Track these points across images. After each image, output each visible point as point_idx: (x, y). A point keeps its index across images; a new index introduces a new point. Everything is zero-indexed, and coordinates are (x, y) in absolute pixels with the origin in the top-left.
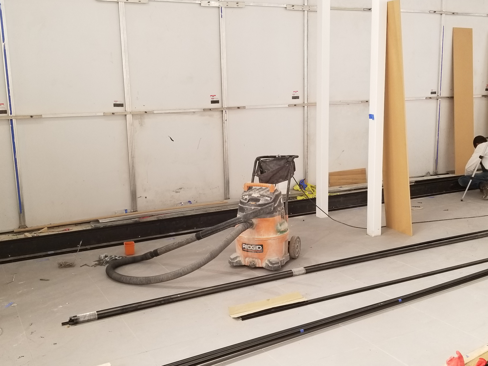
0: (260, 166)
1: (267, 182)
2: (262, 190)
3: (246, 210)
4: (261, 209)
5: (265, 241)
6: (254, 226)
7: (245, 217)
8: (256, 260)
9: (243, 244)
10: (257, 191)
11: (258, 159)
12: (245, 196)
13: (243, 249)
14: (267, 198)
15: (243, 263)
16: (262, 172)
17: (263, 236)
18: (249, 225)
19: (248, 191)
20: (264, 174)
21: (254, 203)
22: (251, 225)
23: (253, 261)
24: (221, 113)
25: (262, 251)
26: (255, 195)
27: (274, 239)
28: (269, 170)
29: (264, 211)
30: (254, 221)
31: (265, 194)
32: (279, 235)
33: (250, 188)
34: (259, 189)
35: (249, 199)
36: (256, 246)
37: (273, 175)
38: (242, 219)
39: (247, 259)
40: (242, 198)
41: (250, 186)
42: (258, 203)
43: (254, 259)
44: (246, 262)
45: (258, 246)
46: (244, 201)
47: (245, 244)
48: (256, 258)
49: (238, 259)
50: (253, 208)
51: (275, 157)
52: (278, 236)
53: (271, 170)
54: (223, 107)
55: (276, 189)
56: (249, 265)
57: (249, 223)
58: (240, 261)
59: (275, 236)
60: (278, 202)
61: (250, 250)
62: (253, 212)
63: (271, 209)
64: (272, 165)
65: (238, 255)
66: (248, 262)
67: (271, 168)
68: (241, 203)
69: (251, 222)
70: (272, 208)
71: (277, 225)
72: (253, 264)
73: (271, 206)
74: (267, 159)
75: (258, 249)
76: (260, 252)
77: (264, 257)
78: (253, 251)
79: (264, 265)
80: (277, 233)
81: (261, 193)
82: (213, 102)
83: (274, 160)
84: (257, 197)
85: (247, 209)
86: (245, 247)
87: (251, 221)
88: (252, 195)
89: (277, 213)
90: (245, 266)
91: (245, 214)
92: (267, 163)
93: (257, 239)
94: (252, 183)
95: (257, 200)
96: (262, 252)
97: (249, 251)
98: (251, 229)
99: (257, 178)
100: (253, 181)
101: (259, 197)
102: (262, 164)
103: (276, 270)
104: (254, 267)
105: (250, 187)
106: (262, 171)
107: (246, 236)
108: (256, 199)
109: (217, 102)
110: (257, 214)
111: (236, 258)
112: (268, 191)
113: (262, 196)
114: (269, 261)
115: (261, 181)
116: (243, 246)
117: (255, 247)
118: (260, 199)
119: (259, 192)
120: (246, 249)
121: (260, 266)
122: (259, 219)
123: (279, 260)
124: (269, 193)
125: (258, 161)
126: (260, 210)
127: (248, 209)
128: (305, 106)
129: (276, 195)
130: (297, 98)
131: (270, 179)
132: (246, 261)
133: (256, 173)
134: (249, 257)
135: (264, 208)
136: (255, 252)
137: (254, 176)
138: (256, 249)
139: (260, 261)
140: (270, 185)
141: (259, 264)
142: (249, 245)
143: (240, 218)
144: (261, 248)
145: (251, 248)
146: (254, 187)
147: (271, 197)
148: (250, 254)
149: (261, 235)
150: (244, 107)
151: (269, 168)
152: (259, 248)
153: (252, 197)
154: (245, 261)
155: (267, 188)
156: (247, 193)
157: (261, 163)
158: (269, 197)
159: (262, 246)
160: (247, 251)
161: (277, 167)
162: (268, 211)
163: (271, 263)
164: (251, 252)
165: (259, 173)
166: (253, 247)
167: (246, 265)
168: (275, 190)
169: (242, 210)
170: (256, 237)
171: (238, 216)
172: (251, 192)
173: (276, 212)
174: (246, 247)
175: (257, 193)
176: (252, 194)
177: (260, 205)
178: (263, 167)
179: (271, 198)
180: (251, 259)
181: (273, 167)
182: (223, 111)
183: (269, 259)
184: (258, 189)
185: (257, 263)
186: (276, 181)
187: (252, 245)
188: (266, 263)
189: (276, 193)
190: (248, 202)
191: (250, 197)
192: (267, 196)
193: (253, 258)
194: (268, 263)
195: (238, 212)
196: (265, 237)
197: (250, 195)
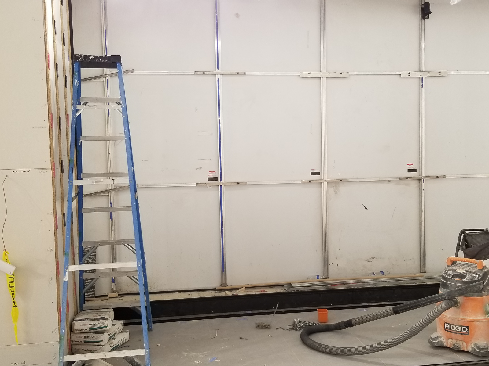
0: (465, 240)
1: (473, 257)
2: (468, 266)
3: (449, 286)
4: (468, 287)
5: (471, 323)
6: (459, 305)
7: (449, 294)
8: (461, 343)
9: (446, 323)
10: (462, 267)
11: (463, 232)
12: (449, 271)
13: (446, 329)
14: (474, 275)
15: (445, 345)
16: (467, 247)
17: (470, 316)
18: (453, 303)
19: (451, 265)
20: (471, 248)
21: (459, 279)
22: (455, 304)
23: (457, 343)
24: (418, 182)
25: (467, 333)
26: (461, 271)
27: (482, 321)
28: (476, 244)
29: (471, 289)
30: (459, 299)
31: (471, 270)
32: (488, 317)
33: (454, 263)
34: (465, 264)
35: (453, 275)
36: (461, 327)
37: (481, 250)
38: (445, 296)
39: (450, 341)
40: (446, 273)
41: (454, 260)
42: (464, 280)
43: (458, 342)
45: (463, 328)
46: (447, 276)
47: (448, 323)
48: (461, 341)
49: (439, 340)
50: (458, 285)
51: (482, 230)
52: (486, 318)
53: (478, 244)
54: (421, 176)
55: (485, 266)
56: (453, 347)
57: (453, 301)
58: (441, 342)
59: (483, 318)
60: (487, 280)
61: (453, 331)
62: (459, 290)
63: (480, 288)
64: (479, 239)
65: (439, 335)
66: (451, 343)
67: (478, 242)
68: (444, 278)
69: (456, 300)
71: (486, 306)
72: (457, 346)
73: (480, 284)
74: (473, 233)
75: (463, 331)
76: (465, 334)
77: (471, 341)
78: (458, 332)
79: (470, 349)
80: (486, 315)
81: (467, 269)
82: (409, 171)
83: (481, 234)
84: (463, 273)
85: (451, 285)
86: (448, 327)
88: (457, 271)
89: (486, 292)
90: (447, 348)
91: (448, 290)
92: (474, 237)
93: (462, 319)
94: (456, 257)
95: (462, 276)
96: (468, 334)
97: (452, 332)
98: (455, 307)
99: (461, 253)
100: (457, 255)
101: (465, 273)
102: (467, 238)
103: (484, 357)
104: (457, 350)
106: (468, 245)
107: (449, 314)
109: (414, 171)
110: (463, 292)
111: (437, 338)
112: (475, 267)
113: (468, 273)
114: (476, 345)
115: (466, 255)
116: (446, 326)
117: (460, 328)
118: (466, 276)
119: (465, 267)
120: (449, 329)
121: (466, 350)
122: (465, 298)
123: (488, 345)
124: (476, 269)
125: (463, 234)
126: (466, 288)
127: (453, 285)
129: (485, 272)
131: (477, 254)
132: (449, 343)
133: (461, 247)
134: (452, 338)
135: (471, 286)
136: (459, 334)
137: (458, 250)
138: (461, 331)
139: (465, 344)
140: (478, 261)
141: (464, 346)
142: (453, 325)
143: (444, 295)
144: (467, 330)
145: (455, 329)
146: (458, 262)
147: (479, 274)
148: (453, 335)
149: (467, 316)
150: (444, 177)
151: (476, 242)
152: (464, 329)
153: (457, 273)
154: (447, 343)
155: (473, 264)
156: (451, 268)
158: (476, 274)
159: (468, 327)
160: (450, 332)
161: (485, 242)
162: (476, 289)
163: (478, 347)
164: (455, 333)
165: (464, 247)
166: (457, 328)
167: (449, 347)
169: (445, 286)
170: (461, 317)
171: (440, 292)
172: (455, 268)
174: (449, 327)
175: (463, 268)
177: (466, 282)
178: (469, 241)
180: (454, 341)
181: (480, 241)
182: (421, 180)
183: (476, 343)
184: (463, 265)
185: (462, 347)
186: (484, 257)
187: (456, 326)
188: (472, 347)
189: (485, 270)
190: (452, 277)
191: (454, 273)
192: (474, 273)
193: (457, 340)
194: (474, 347)
195: (440, 288)
196: (472, 318)
197: (454, 270)
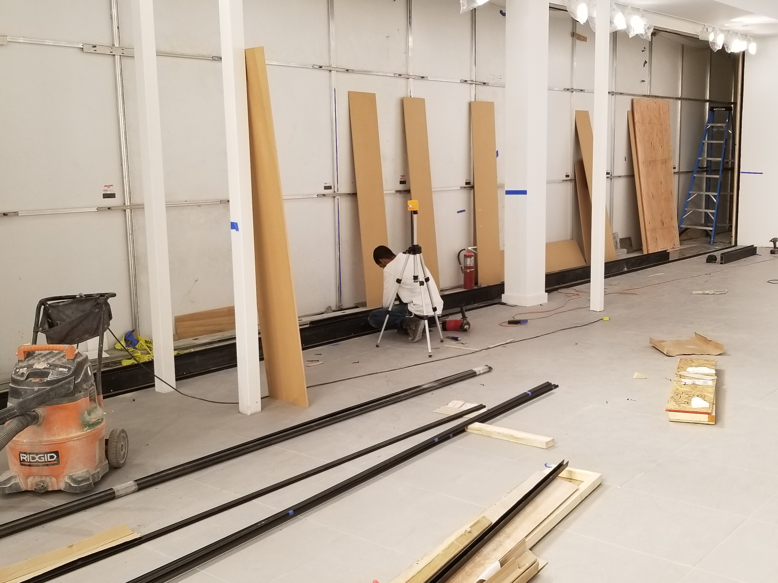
0: (47, 315)
1: (61, 341)
2: (52, 357)
3: (23, 393)
4: (51, 390)
5: (62, 445)
6: (41, 420)
7: (20, 405)
8: (48, 479)
9: (22, 453)
10: (43, 359)
11: (43, 302)
12: (21, 369)
13: (22, 463)
14: (61, 369)
15: (23, 487)
16: (51, 325)
17: (59, 435)
18: (29, 419)
19: (25, 359)
20: (55, 328)
21: (38, 380)
22: (35, 419)
23: (41, 481)
25: (56, 462)
26: (40, 365)
27: (79, 438)
28: (64, 321)
29: (56, 393)
30: (40, 411)
31: (57, 362)
32: (86, 430)
33: (29, 354)
34: (47, 354)
35: (29, 374)
36: (46, 455)
37: (73, 329)
38: (16, 410)
39: (30, 480)
40: (16, 373)
41: (29, 350)
42: (45, 380)
43: (43, 479)
44: (29, 484)
45: (49, 455)
46: (18, 378)
47: (25, 453)
48: (46, 476)
49: (13, 482)
50: (36, 388)
51: (73, 297)
52: (85, 432)
53: (68, 320)
55: (79, 352)
56: (35, 489)
57: (29, 415)
58: (17, 484)
59: (79, 433)
60: (83, 373)
61: (34, 464)
62: (37, 397)
63: (69, 388)
64: (69, 312)
65: (13, 474)
66: (32, 484)
67: (67, 316)
68: (14, 381)
69: (34, 413)
70: (72, 387)
71: (83, 414)
72: (42, 486)
73: (69, 383)
74: (59, 302)
75: (49, 460)
76: (53, 465)
77: (62, 473)
78: (41, 464)
79: (62, 486)
80: (83, 428)
81: (50, 362)
83: (71, 303)
84: (44, 368)
85: (25, 391)
86: (25, 458)
87: (34, 411)
88: (34, 367)
89: (82, 393)
90: (26, 492)
91: (21, 400)
92: (60, 309)
93: (47, 441)
94: (34, 346)
95: (43, 374)
96: (58, 463)
97: (33, 466)
98: (35, 426)
99: (42, 337)
100: (35, 341)
101: (47, 368)
102: (50, 311)
103: (85, 492)
104: (44, 492)
105: (29, 352)
106: (52, 323)
107: (25, 438)
108: (42, 372)
110: (44, 399)
111: (9, 479)
112: (63, 357)
113: (52, 367)
114: (71, 478)
115: (50, 340)
116: (22, 458)
117: (44, 456)
118: (49, 373)
119: (47, 359)
120: (27, 462)
121: (56, 489)
122: (48, 407)
123: (90, 473)
124: (64, 360)
125: (43, 307)
126: (48, 392)
127: (28, 391)
128: (127, 210)
129: (79, 362)
130: (112, 196)
131: (67, 335)
133: (41, 327)
134: (34, 475)
135: (56, 388)
136: (44, 465)
137: (36, 332)
138: (46, 460)
139: (54, 479)
140: (66, 346)
141: (53, 484)
142: (33, 454)
143: (13, 409)
144: (55, 457)
145: (37, 459)
146: (37, 352)
147: (69, 366)
148: (34, 470)
149: (54, 435)
150: (16, 214)
151: (65, 317)
152: (52, 457)
153: (34, 369)
154: (26, 484)
155: (61, 351)
156: (25, 364)
157: (48, 310)
158: (65, 367)
159: (57, 453)
160: (30, 466)
161: (79, 314)
162: (63, 391)
163: (75, 481)
164: (37, 466)
165: (46, 326)
166: (40, 458)
167: (29, 490)
168: (76, 354)
169: (16, 393)
170: (45, 439)
171: (9, 404)
172: (31, 362)
173: (80, 392)
174: (27, 459)
175: (44, 361)
176: (34, 364)
177: (49, 383)
178: (53, 316)
179: (69, 369)
180: (37, 479)
181: (72, 314)
183: (71, 474)
184: (45, 356)
185: (50, 485)
186: (78, 339)
187: (37, 454)
188: (66, 482)
189: (79, 360)
190: (26, 379)
191: (30, 370)
192: (61, 367)
193: (41, 476)
194: (69, 481)
195: (10, 398)
196: (62, 436)
197: (30, 367)
